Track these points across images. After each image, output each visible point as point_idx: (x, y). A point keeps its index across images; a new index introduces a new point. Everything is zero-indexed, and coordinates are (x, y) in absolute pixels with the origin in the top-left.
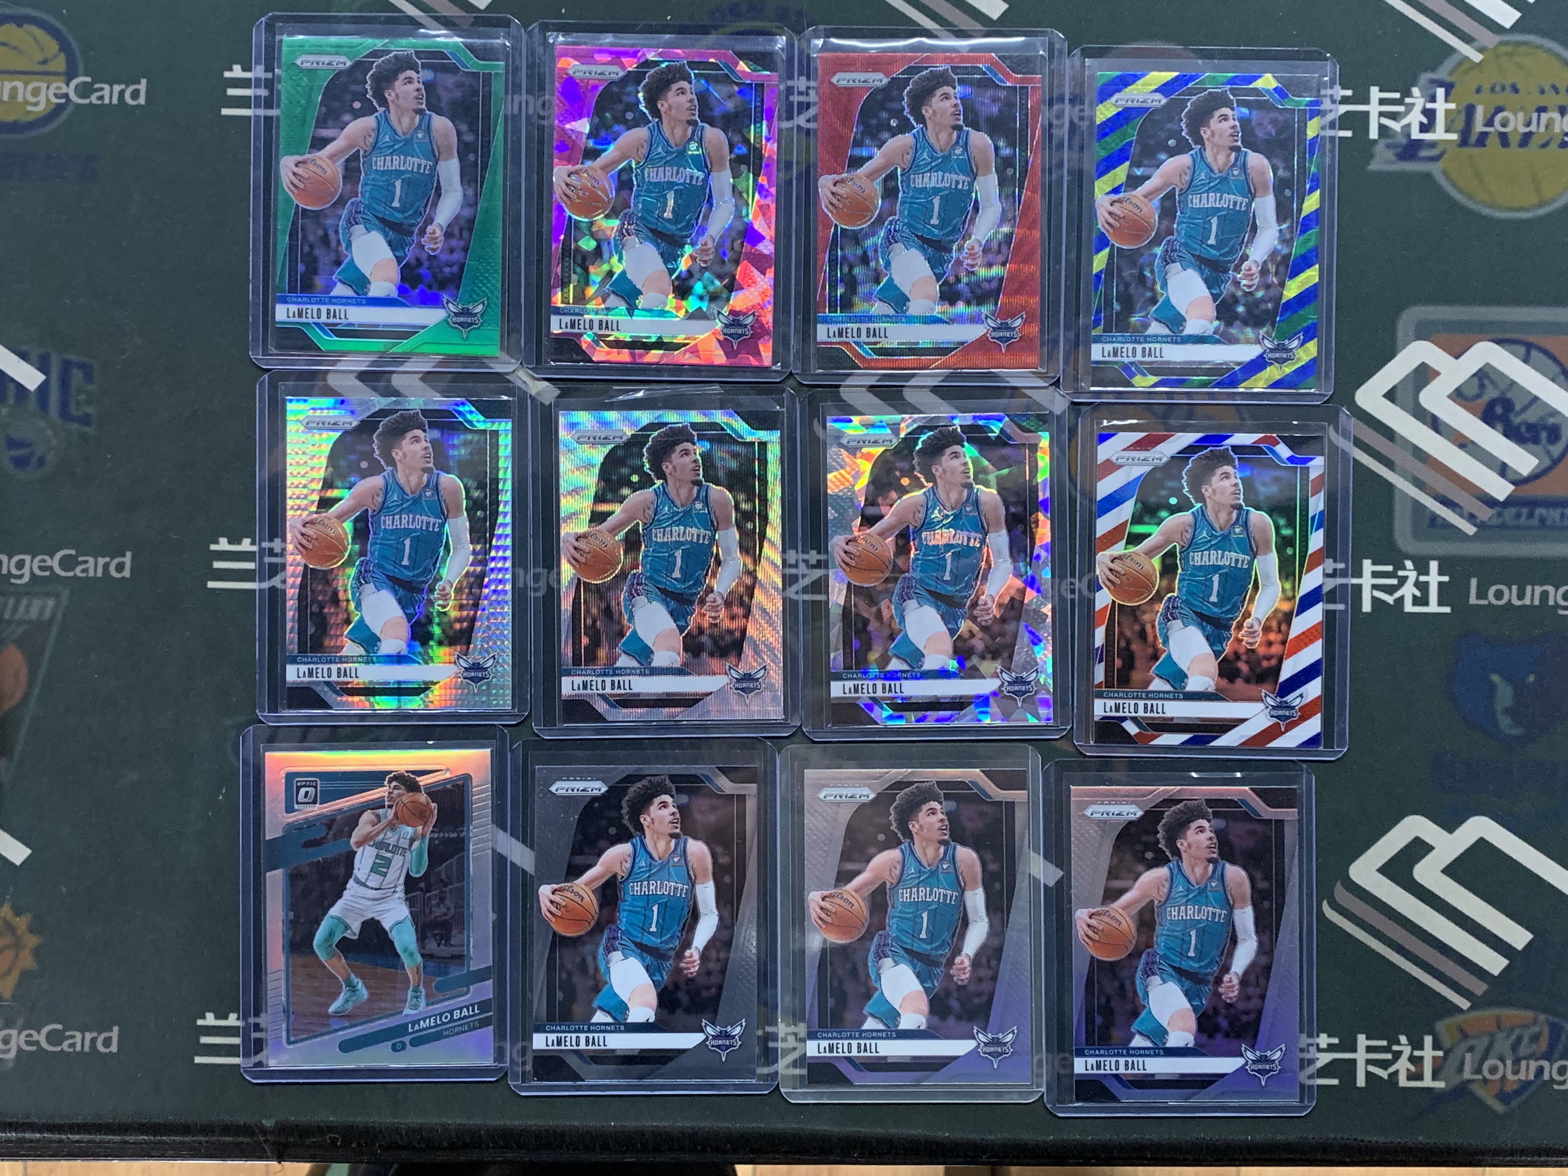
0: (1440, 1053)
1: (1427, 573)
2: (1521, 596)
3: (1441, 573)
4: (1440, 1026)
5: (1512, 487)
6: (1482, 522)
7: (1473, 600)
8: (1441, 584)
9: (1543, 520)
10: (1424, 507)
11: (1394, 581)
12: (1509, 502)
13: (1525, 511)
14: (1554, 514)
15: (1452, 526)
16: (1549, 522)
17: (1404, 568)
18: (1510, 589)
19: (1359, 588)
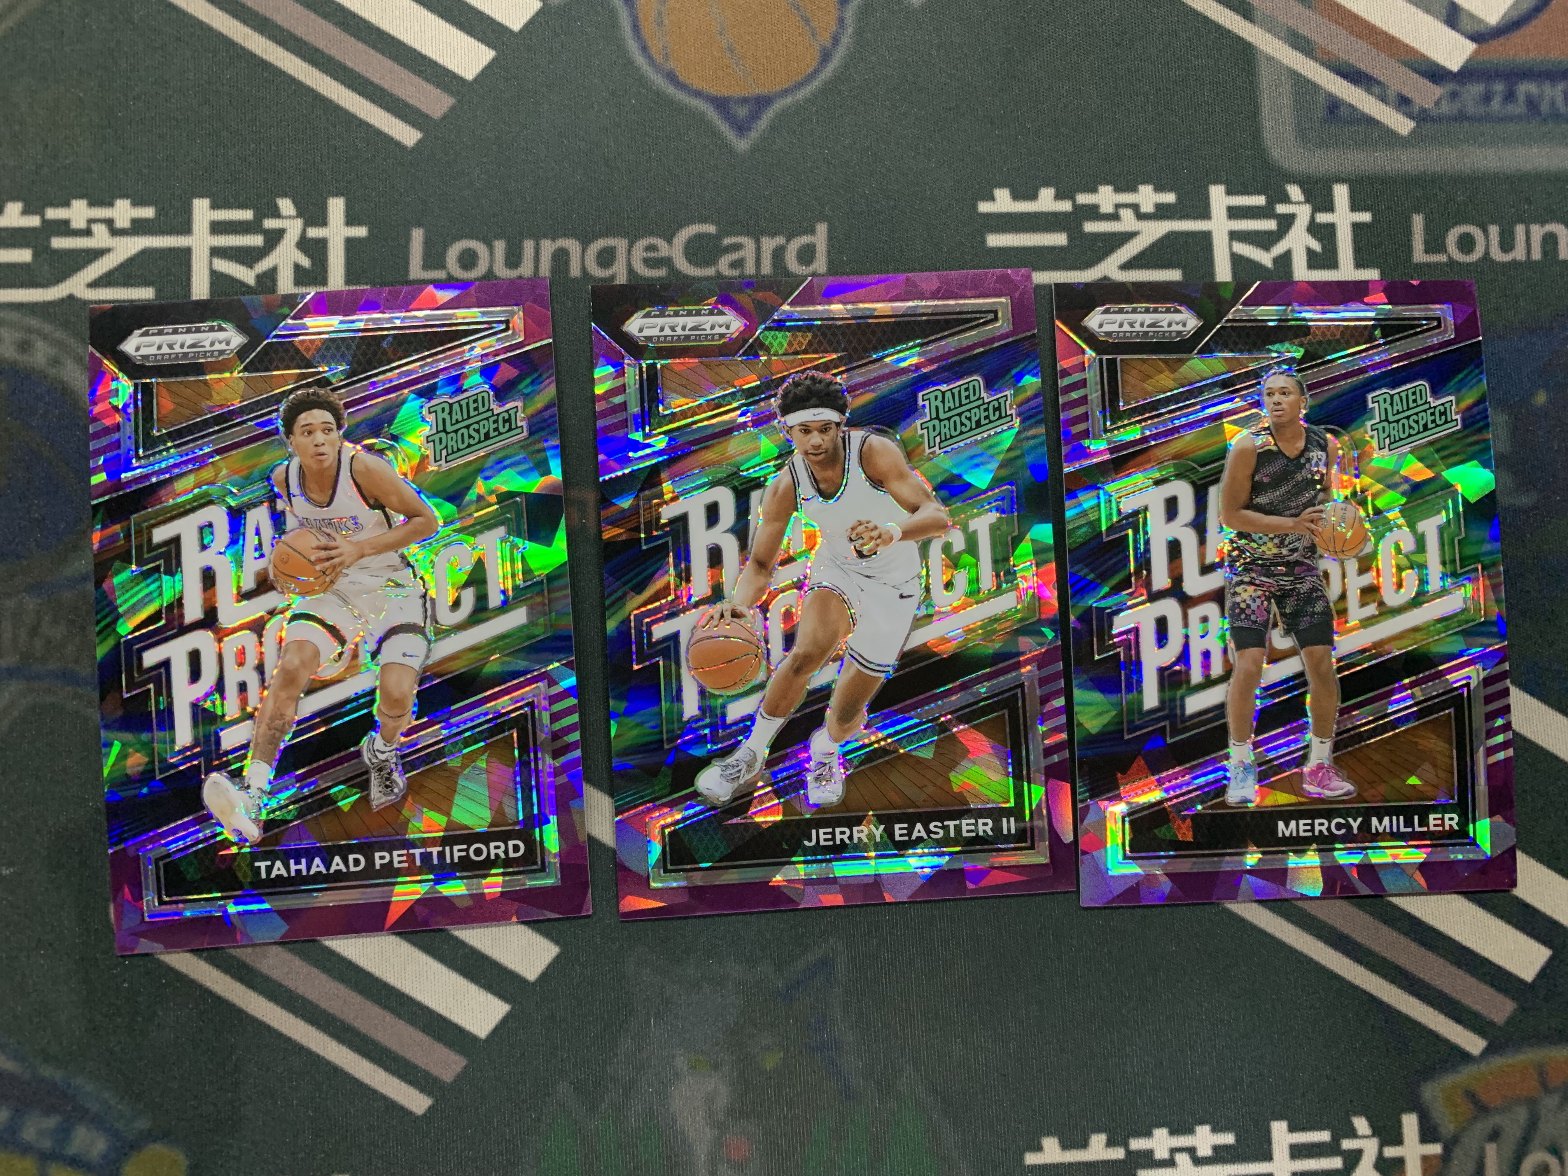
0: (1435, 1149)
2: (1507, 245)
3: (1355, 207)
4: (1431, 1092)
5: (1470, 47)
6: (1423, 111)
7: (1419, 255)
8: (1357, 227)
9: (1532, 104)
10: (1316, 87)
11: (1270, 225)
12: (1467, 73)
13: (1499, 87)
14: (1553, 93)
15: (1371, 121)
16: (1544, 108)
17: (1286, 199)
18: (1485, 232)
19: (1206, 238)
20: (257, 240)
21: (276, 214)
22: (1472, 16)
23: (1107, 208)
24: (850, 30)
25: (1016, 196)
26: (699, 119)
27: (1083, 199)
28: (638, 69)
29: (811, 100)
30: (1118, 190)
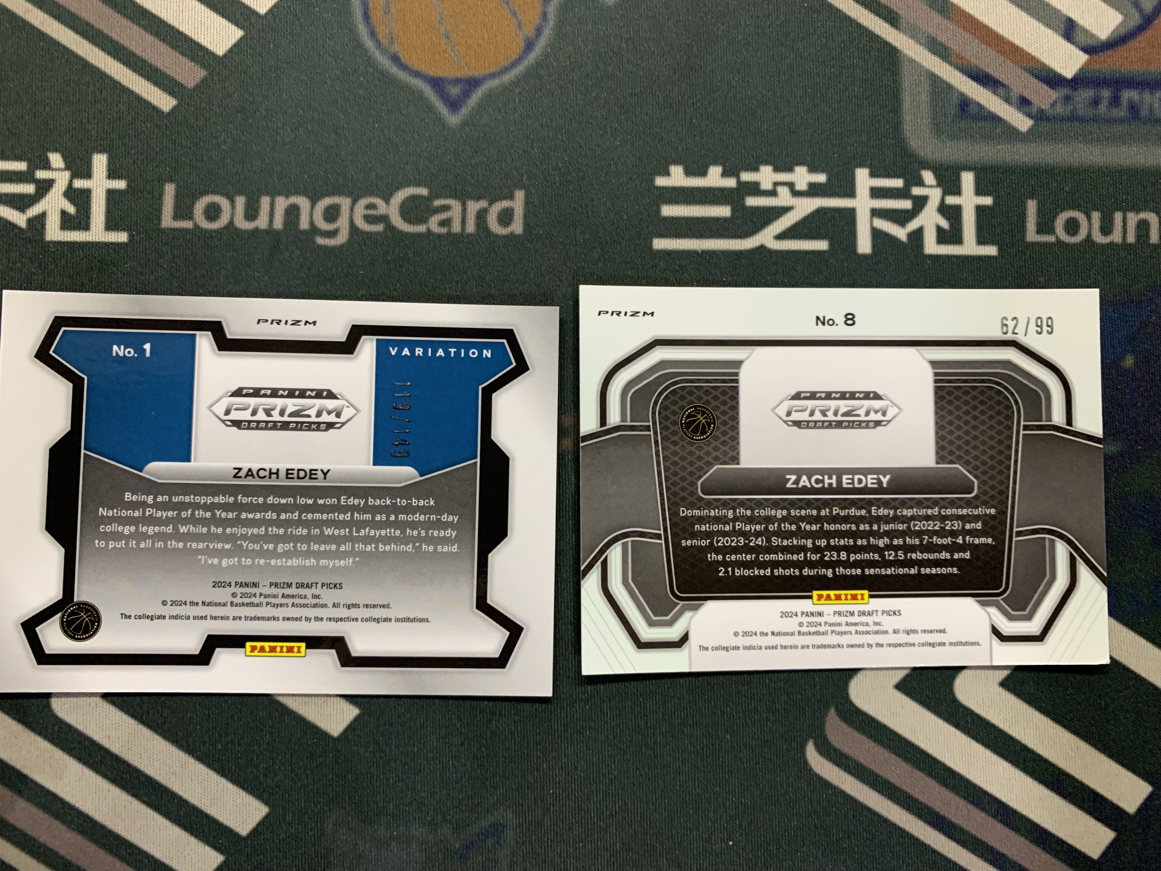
1: (957, 191)
2: (1106, 229)
3: (979, 191)
5: (1083, 58)
6: (1041, 111)
7: (1032, 235)
8: (980, 210)
9: (1134, 108)
10: (950, 87)
11: (906, 204)
12: (1081, 80)
13: (1106, 93)
14: (1152, 100)
15: (994, 118)
16: (1144, 112)
17: (920, 183)
18: (1089, 218)
19: (850, 214)
20: (29, 189)
21: (47, 166)
22: (1085, 31)
23: (766, 186)
24: (551, 24)
25: (688, 173)
26: (419, 96)
27: (746, 177)
28: (366, 51)
29: (516, 82)
30: (777, 169)
